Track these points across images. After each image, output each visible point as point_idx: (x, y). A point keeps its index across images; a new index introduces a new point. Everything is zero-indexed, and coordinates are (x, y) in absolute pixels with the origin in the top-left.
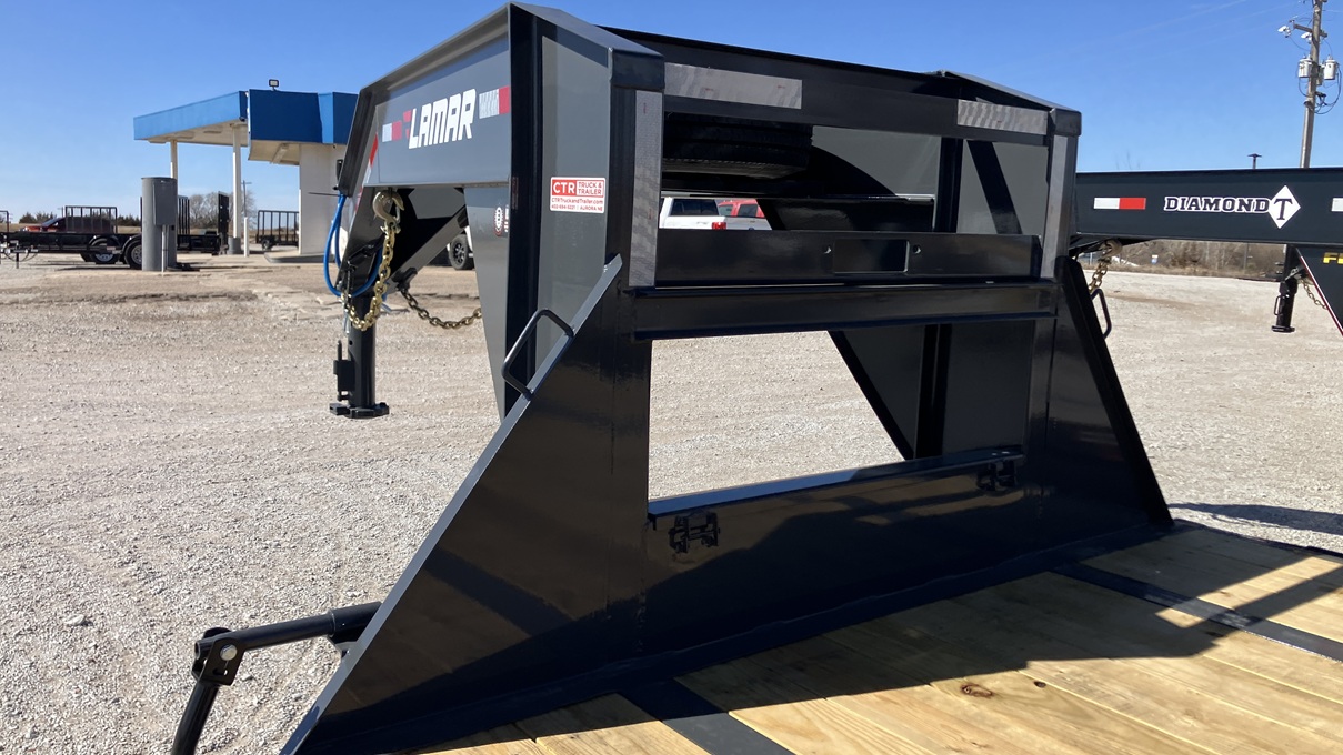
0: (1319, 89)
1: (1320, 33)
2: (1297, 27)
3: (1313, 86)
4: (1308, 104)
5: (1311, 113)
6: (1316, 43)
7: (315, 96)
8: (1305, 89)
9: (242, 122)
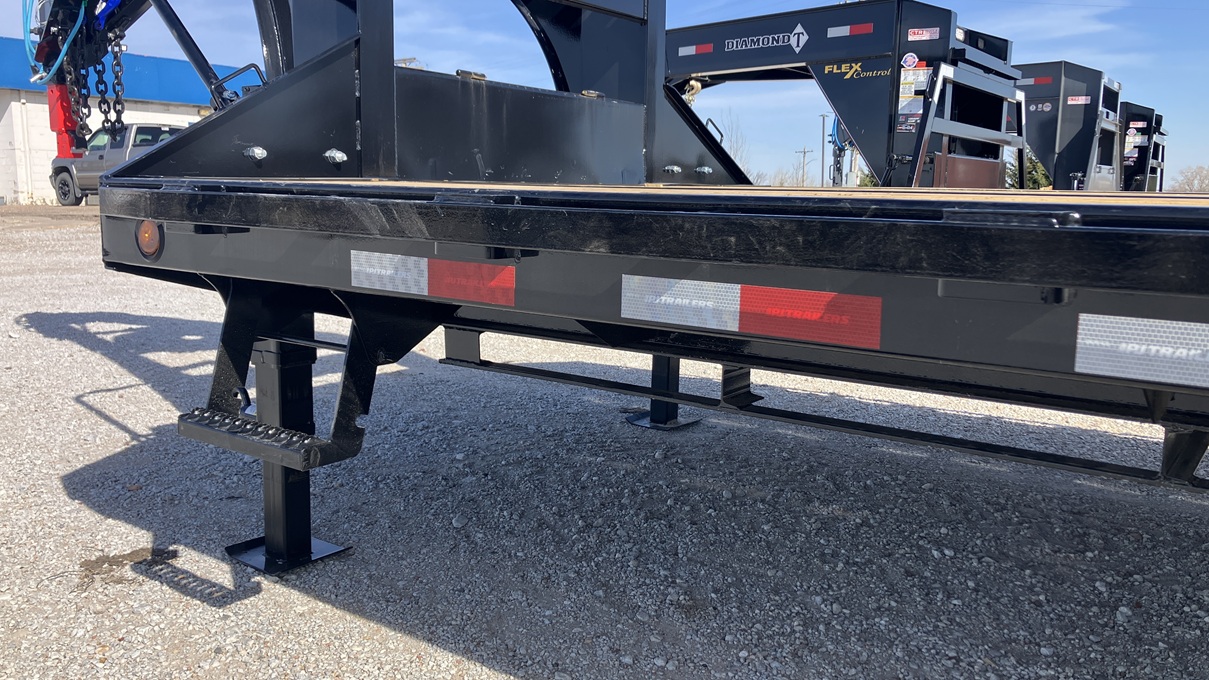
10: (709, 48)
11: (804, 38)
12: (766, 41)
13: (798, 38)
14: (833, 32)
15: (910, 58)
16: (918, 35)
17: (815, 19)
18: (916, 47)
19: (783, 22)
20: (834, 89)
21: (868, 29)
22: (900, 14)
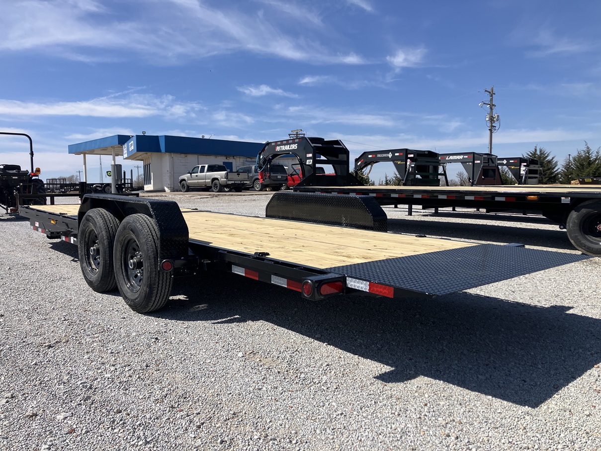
0: (493, 125)
1: (493, 105)
2: (484, 104)
3: (492, 123)
4: (490, 130)
5: (491, 133)
6: (491, 109)
7: (157, 137)
8: (489, 124)
9: (120, 146)
10: (374, 156)
11: (391, 155)
12: (384, 155)
13: (390, 155)
14: (396, 154)
15: (409, 160)
16: (409, 156)
17: (393, 151)
18: (410, 158)
19: (387, 152)
20: (396, 165)
21: (402, 154)
22: (407, 152)
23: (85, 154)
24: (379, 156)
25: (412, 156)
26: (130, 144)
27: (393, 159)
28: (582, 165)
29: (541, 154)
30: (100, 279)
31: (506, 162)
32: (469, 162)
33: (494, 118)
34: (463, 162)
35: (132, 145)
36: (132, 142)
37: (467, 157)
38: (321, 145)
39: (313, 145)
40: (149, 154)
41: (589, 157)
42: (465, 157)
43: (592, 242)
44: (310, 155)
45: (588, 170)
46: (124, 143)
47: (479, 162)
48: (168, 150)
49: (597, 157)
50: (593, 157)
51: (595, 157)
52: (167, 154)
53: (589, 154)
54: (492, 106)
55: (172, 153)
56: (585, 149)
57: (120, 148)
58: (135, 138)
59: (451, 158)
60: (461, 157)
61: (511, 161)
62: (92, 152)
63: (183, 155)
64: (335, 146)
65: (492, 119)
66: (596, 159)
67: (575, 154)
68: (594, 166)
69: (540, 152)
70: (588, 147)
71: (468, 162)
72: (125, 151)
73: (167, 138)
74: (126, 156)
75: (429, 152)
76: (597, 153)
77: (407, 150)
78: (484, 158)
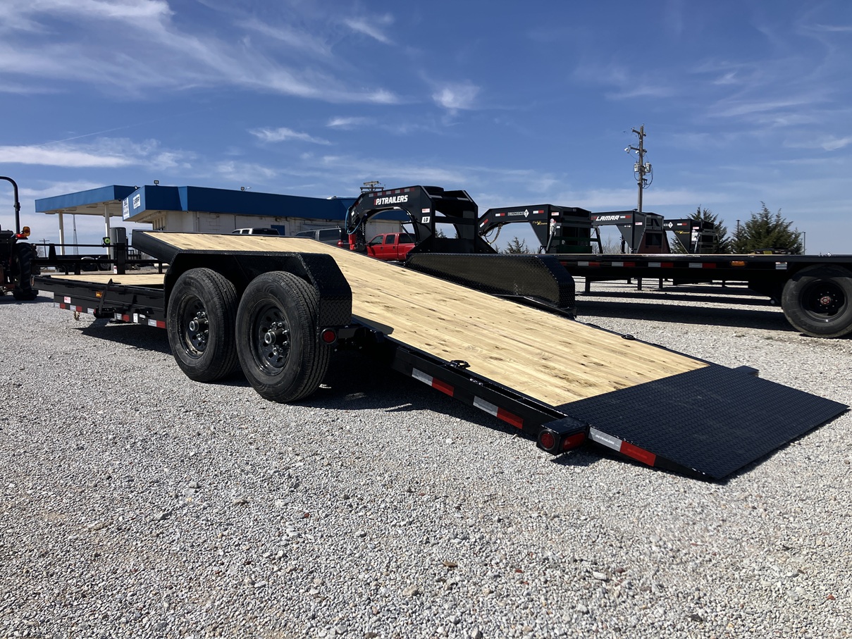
0: (644, 177)
1: (643, 150)
2: (632, 148)
3: (642, 176)
4: (639, 184)
5: (641, 188)
6: (641, 156)
7: (176, 189)
8: (638, 177)
9: (117, 201)
10: (504, 214)
11: (528, 213)
12: (518, 214)
13: (526, 213)
14: (535, 212)
15: (552, 220)
16: (553, 214)
17: (531, 208)
18: (555, 218)
19: (522, 209)
20: (535, 227)
21: (543, 212)
22: (549, 208)
23: (61, 213)
24: (510, 214)
25: (557, 214)
26: (134, 198)
27: (531, 219)
28: (759, 234)
29: (706, 218)
30: (208, 363)
31: (672, 225)
32: (628, 224)
33: (645, 168)
34: (619, 224)
35: (138, 201)
36: (138, 195)
37: (624, 217)
38: (441, 197)
39: (431, 196)
40: (164, 213)
41: (767, 223)
42: (621, 217)
43: (814, 320)
44: (428, 211)
45: (767, 240)
46: (124, 198)
47: (641, 224)
48: (193, 207)
49: (778, 222)
50: (773, 221)
51: (775, 223)
52: (191, 213)
53: (767, 218)
54: (642, 152)
55: (198, 213)
56: (762, 212)
57: (120, 205)
58: (143, 191)
59: (603, 218)
60: (617, 217)
61: (678, 224)
62: (73, 211)
63: (213, 216)
64: (459, 199)
65: (642, 170)
66: (776, 226)
67: (749, 219)
68: (775, 234)
69: (705, 214)
70: (766, 210)
71: (626, 224)
72: (126, 209)
73: (191, 190)
74: (127, 216)
75: (578, 209)
76: (778, 216)
77: (549, 206)
78: (647, 218)
